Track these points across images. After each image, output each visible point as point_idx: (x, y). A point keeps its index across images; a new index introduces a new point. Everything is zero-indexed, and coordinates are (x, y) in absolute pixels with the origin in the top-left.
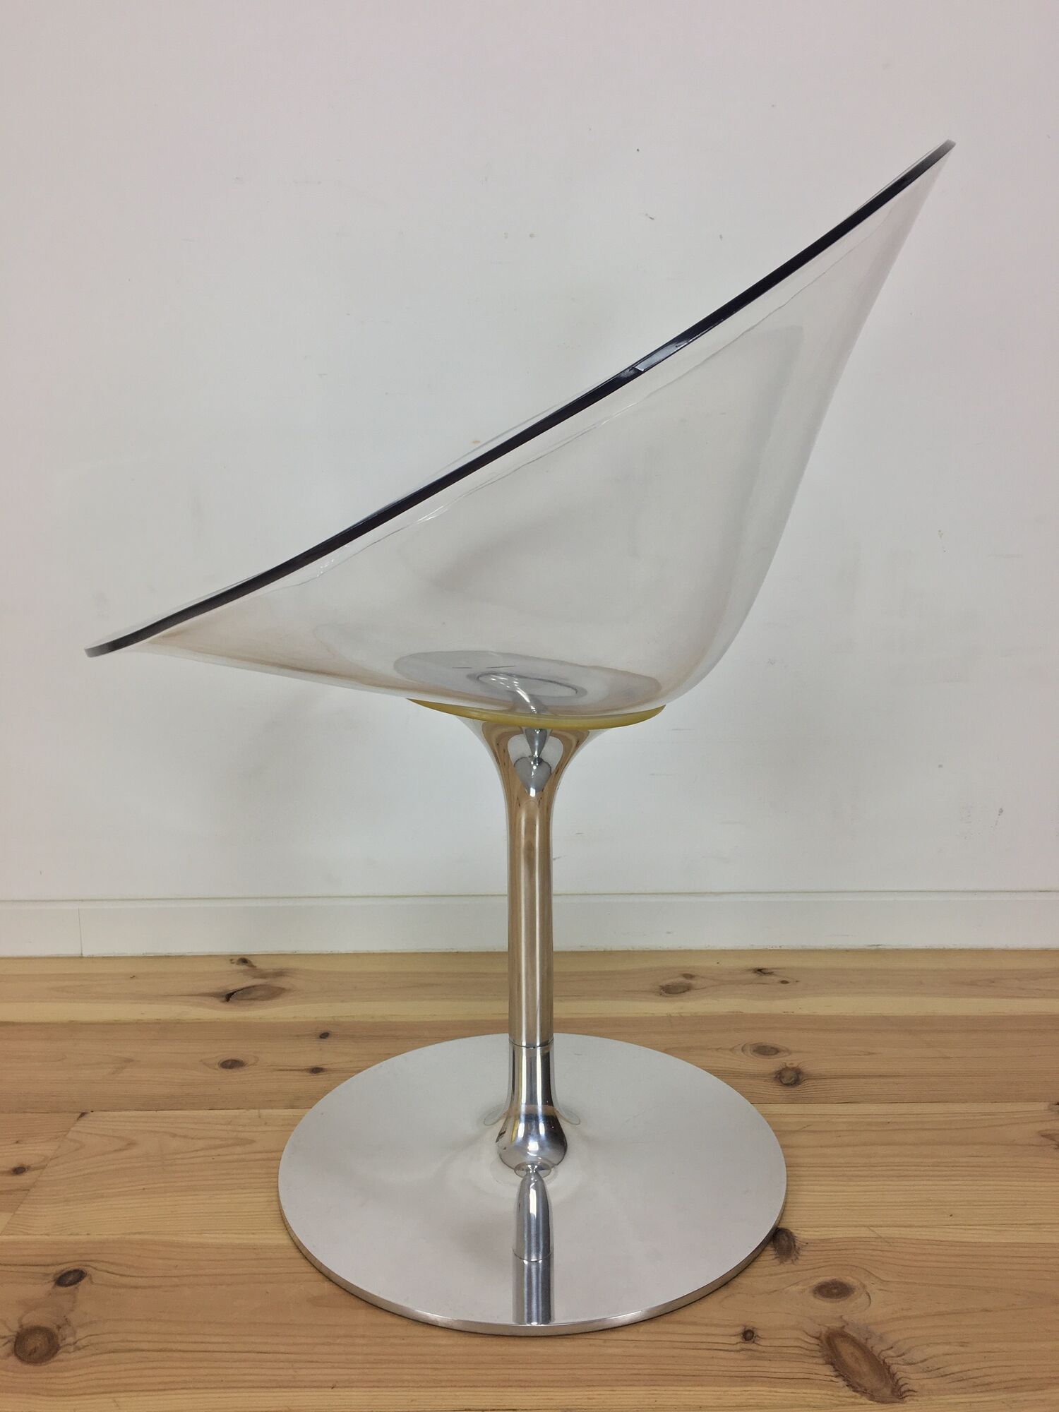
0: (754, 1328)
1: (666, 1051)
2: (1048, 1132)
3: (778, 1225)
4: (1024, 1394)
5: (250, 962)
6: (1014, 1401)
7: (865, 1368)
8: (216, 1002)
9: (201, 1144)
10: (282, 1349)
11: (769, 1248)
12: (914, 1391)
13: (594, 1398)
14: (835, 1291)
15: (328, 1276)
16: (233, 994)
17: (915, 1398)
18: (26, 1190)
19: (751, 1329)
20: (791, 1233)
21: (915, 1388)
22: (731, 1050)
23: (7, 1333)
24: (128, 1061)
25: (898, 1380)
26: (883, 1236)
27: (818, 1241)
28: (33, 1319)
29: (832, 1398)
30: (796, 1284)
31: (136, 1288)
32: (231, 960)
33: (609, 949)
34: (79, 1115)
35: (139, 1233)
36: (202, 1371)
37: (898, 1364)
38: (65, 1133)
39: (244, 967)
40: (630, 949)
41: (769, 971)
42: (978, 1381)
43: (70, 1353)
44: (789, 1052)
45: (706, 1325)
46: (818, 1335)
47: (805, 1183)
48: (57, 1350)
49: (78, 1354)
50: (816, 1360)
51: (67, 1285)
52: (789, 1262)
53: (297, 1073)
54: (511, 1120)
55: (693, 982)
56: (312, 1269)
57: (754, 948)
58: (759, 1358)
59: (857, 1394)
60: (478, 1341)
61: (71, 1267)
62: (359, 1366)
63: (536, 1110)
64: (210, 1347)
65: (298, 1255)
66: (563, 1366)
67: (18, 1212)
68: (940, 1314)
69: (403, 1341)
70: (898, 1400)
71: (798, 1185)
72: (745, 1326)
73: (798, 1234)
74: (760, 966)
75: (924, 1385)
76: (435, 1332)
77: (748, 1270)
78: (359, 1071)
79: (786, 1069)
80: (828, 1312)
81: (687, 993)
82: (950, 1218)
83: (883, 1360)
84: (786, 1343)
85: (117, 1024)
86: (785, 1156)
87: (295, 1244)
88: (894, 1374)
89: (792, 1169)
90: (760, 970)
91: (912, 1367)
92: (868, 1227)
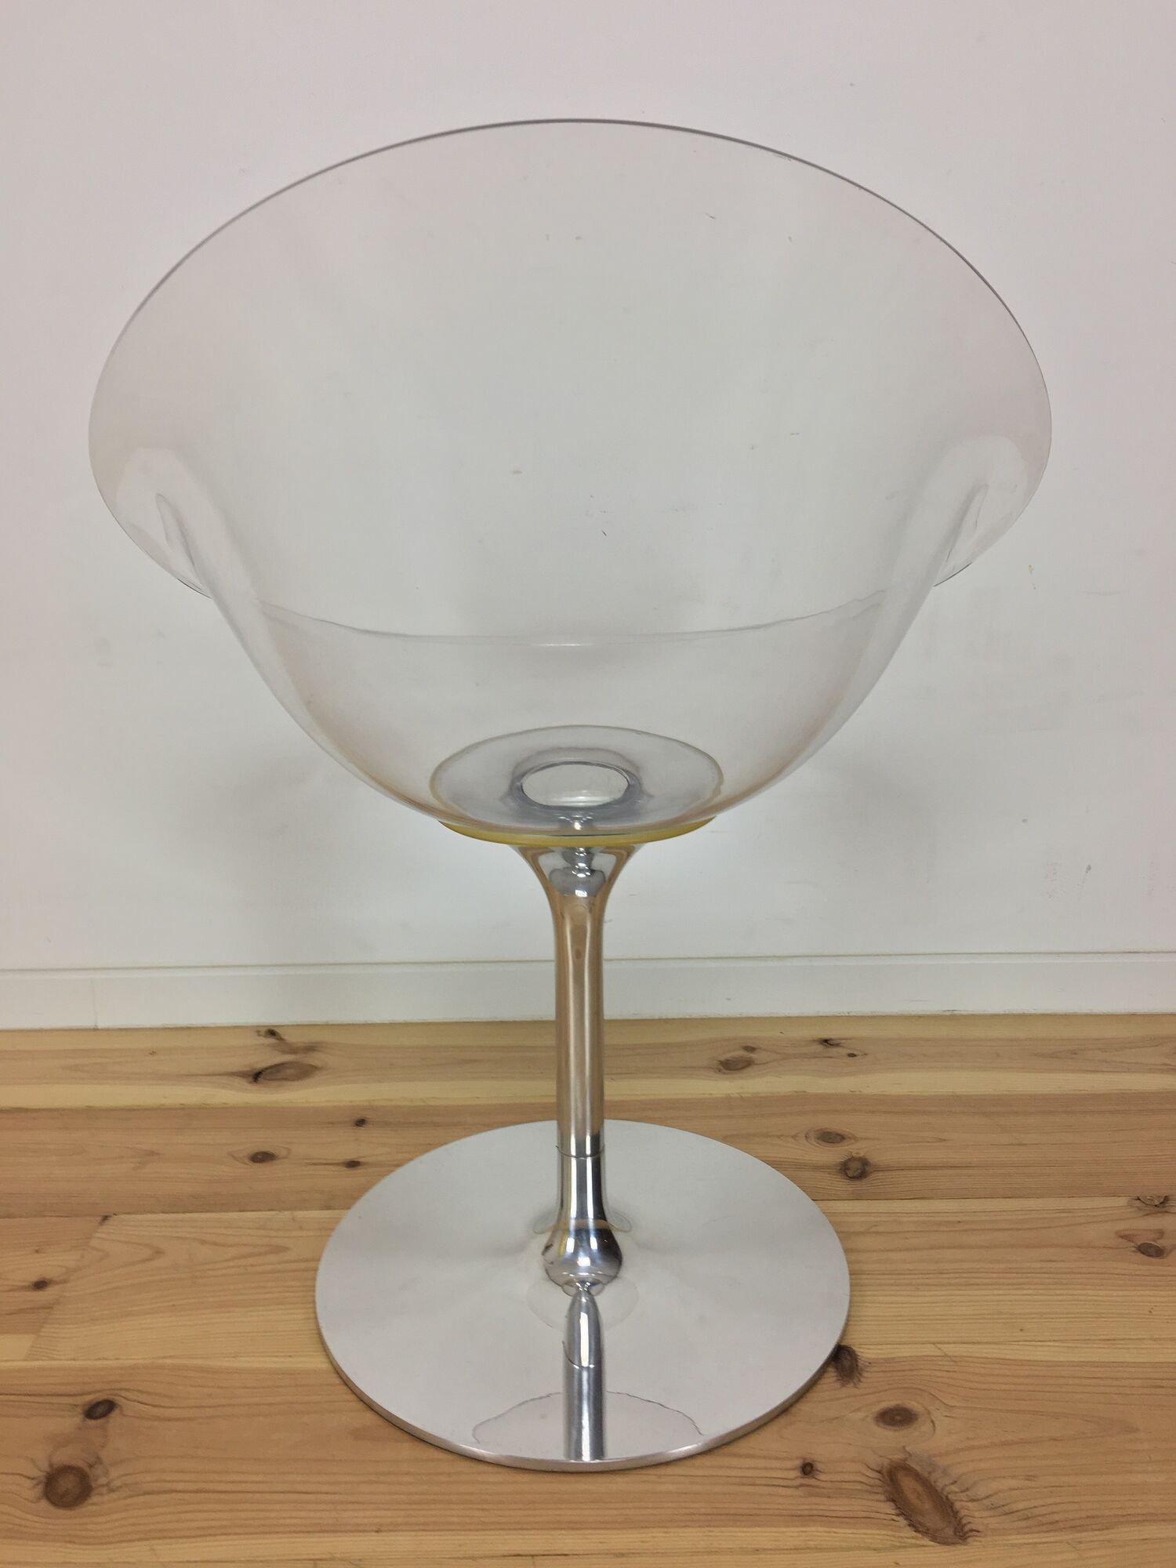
0: (814, 1461)
1: (726, 1139)
2: (1127, 1233)
3: (841, 1343)
4: (1091, 1533)
5: (279, 1034)
6: (1080, 1542)
7: (927, 1506)
8: (243, 1083)
9: (231, 1252)
10: (325, 1488)
11: (830, 1370)
12: (978, 1531)
13: (647, 1542)
14: (898, 1418)
15: (369, 1406)
16: (261, 1073)
17: (979, 1539)
18: (48, 1307)
19: (809, 1461)
20: (854, 1351)
21: (980, 1528)
22: (794, 1137)
23: (36, 1473)
24: (152, 1153)
25: (961, 1519)
26: (950, 1354)
27: (882, 1361)
28: (64, 1457)
29: (893, 1539)
30: (858, 1410)
31: (170, 1420)
32: (258, 1032)
33: (664, 1017)
34: (99, 1219)
35: (171, 1357)
37: (962, 1500)
38: (87, 1240)
39: (272, 1040)
40: (688, 1017)
41: (836, 1042)
42: (1044, 1520)
43: (103, 1495)
44: (856, 1139)
45: (764, 1458)
46: (879, 1468)
47: (869, 1293)
48: (91, 1492)
49: (114, 1495)
50: (875, 1497)
51: (96, 1418)
52: (852, 1385)
53: (331, 1167)
54: (560, 1234)
55: (753, 1055)
56: (353, 1397)
57: (821, 1014)
58: (817, 1495)
59: (919, 1535)
60: (527, 1477)
61: (101, 1397)
62: (403, 1507)
63: (587, 1225)
64: (249, 1487)
65: (338, 1381)
66: (617, 1505)
67: (42, 1334)
68: (1005, 1444)
69: (449, 1478)
70: (960, 1541)
71: (862, 1296)
72: (804, 1459)
73: (862, 1352)
74: (826, 1036)
75: (988, 1524)
76: (482, 1468)
77: (808, 1395)
78: (398, 1165)
79: (852, 1159)
80: (890, 1442)
81: (749, 1070)
82: (1020, 1333)
83: (947, 1497)
84: (847, 1477)
85: (138, 1110)
86: (849, 1262)
87: (335, 1369)
88: (957, 1512)
89: (853, 1277)
90: (826, 1041)
91: (975, 1503)
92: (934, 1343)
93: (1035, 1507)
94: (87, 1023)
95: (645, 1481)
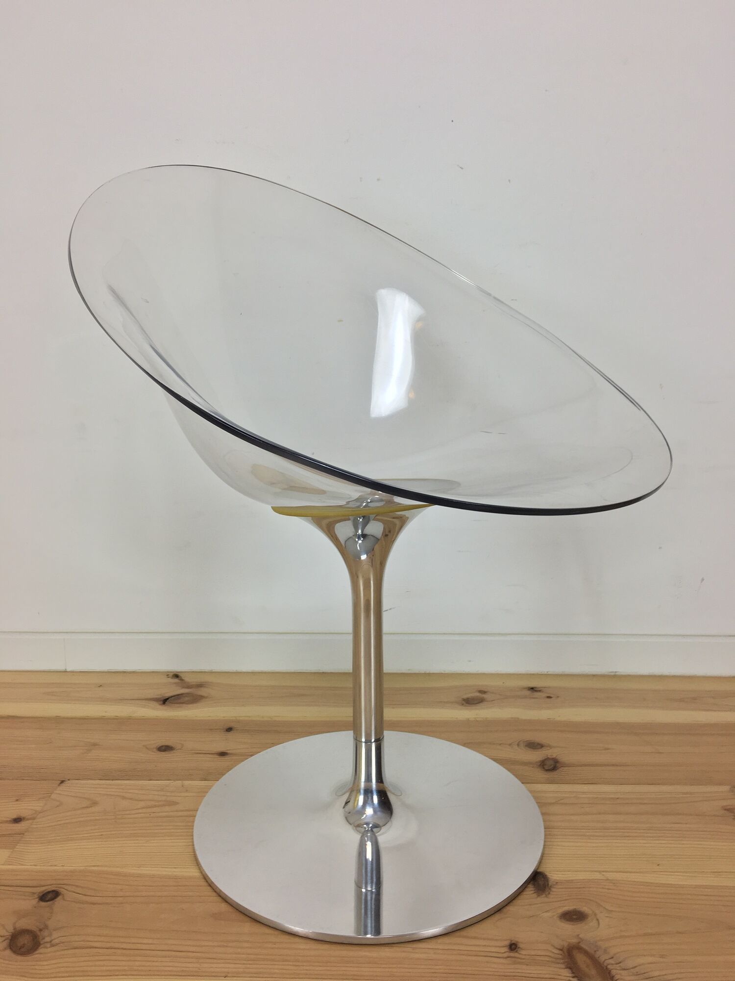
0: (518, 942)
1: (465, 745)
2: (729, 807)
3: (538, 869)
5: (181, 677)
7: (593, 972)
8: (156, 705)
9: (142, 804)
10: (192, 949)
11: (530, 886)
14: (574, 917)
15: (225, 899)
16: (168, 699)
18: (21, 833)
19: (515, 942)
20: (546, 875)
22: (510, 745)
23: (7, 934)
24: (95, 745)
26: (610, 878)
27: (565, 882)
28: (24, 924)
30: (548, 911)
31: (94, 904)
32: (168, 675)
33: (428, 672)
34: (59, 782)
35: (98, 866)
36: (137, 963)
37: (616, 969)
38: (49, 795)
39: (176, 680)
40: (443, 672)
41: (540, 689)
43: (47, 948)
44: (550, 747)
45: (484, 939)
46: (562, 948)
47: (557, 840)
48: (39, 946)
49: (53, 949)
50: (558, 966)
51: (47, 901)
52: (544, 896)
53: (208, 755)
54: (354, 793)
55: (485, 696)
56: (214, 894)
57: (529, 673)
58: (519, 963)
60: (326, 946)
61: (50, 888)
62: (243, 962)
63: (371, 786)
64: (144, 947)
65: (205, 884)
66: (385, 966)
67: (16, 849)
68: (645, 935)
69: (274, 946)
71: (552, 842)
72: (511, 941)
73: (551, 876)
74: (533, 686)
76: (297, 940)
77: (514, 901)
78: (252, 756)
79: (547, 759)
80: (569, 932)
81: (481, 704)
82: (657, 867)
83: (606, 966)
84: (539, 953)
85: (87, 719)
86: (544, 821)
87: (203, 875)
88: (613, 977)
89: (548, 830)
90: (532, 688)
91: (626, 971)
92: (600, 872)
93: (666, 975)
94: (62, 668)
95: (403, 951)
